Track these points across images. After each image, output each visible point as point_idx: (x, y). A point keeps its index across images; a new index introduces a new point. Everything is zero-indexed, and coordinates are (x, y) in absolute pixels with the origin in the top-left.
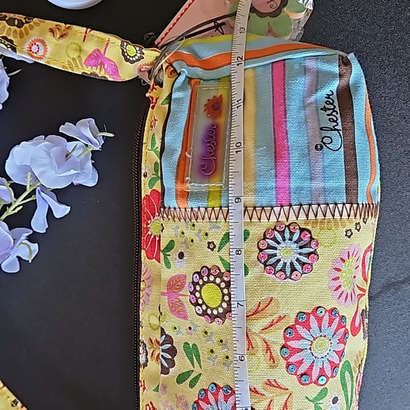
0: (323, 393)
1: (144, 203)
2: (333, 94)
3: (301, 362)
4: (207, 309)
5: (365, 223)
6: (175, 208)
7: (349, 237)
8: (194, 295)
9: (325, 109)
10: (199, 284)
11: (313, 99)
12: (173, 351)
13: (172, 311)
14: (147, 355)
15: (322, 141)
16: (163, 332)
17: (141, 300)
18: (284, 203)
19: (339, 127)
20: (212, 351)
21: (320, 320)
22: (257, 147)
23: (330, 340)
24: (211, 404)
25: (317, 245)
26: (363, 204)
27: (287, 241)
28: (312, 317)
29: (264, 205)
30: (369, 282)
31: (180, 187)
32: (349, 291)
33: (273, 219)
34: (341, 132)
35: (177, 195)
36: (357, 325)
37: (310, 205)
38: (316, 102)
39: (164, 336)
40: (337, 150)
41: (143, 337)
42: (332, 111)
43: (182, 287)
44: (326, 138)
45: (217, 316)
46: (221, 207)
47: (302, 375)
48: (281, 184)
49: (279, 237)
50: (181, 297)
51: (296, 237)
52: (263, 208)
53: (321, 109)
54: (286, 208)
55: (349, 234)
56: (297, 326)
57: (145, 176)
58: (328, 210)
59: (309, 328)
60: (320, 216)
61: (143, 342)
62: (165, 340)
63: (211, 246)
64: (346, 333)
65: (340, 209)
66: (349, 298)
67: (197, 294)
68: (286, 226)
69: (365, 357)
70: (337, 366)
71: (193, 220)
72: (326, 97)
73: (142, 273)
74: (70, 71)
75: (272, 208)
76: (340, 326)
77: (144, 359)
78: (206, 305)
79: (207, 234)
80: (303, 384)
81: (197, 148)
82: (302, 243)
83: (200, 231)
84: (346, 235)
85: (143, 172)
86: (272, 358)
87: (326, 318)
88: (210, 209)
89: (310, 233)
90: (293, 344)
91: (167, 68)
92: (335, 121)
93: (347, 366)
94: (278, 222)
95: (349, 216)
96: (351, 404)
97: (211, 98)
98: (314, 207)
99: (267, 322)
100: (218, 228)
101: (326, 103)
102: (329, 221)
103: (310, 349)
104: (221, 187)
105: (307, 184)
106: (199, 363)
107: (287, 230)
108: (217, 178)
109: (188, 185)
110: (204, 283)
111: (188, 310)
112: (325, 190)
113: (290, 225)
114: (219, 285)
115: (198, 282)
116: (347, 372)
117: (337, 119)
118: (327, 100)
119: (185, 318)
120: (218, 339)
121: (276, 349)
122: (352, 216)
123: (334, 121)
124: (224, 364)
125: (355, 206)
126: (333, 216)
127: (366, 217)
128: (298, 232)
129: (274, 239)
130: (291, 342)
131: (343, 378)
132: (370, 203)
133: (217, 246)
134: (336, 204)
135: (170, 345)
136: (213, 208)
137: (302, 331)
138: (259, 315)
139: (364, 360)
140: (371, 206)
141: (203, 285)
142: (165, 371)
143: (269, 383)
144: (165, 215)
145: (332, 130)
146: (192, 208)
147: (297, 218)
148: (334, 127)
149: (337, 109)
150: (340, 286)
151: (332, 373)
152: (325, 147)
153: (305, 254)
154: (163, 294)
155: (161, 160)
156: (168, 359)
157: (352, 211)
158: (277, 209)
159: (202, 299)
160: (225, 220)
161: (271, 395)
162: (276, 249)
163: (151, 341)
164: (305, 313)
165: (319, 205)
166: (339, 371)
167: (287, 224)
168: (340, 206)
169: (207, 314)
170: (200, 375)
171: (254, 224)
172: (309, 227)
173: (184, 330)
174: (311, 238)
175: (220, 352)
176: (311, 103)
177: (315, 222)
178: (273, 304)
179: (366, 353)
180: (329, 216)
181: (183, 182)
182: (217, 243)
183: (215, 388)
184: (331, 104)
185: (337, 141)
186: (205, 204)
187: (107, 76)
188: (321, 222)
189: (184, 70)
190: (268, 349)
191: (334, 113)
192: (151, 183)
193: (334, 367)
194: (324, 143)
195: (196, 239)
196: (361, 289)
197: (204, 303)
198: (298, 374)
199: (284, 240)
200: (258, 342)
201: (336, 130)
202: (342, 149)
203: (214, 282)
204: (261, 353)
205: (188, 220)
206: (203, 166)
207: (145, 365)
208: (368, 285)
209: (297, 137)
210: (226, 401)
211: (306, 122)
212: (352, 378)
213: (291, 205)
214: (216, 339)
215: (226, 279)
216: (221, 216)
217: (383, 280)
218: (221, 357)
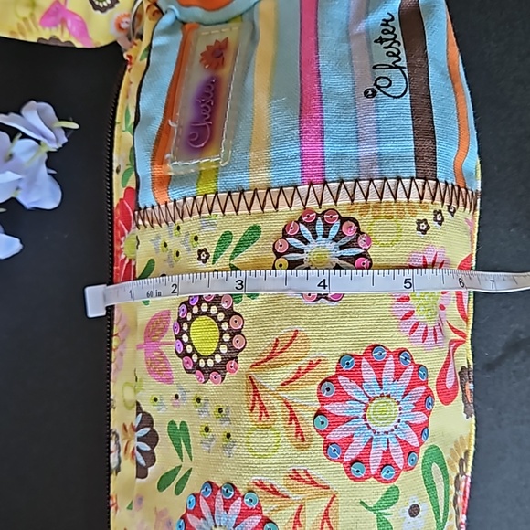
0: (392, 497)
1: (117, 212)
2: (393, 19)
3: (349, 440)
4: (198, 360)
5: (453, 214)
6: (153, 207)
7: (424, 232)
8: (181, 339)
9: (381, 41)
10: (186, 321)
11: (362, 27)
12: (152, 439)
13: (150, 372)
14: (119, 452)
15: (375, 84)
16: (139, 410)
17: (113, 365)
18: (314, 179)
19: (403, 63)
20: (207, 429)
21: (378, 368)
22: (272, 98)
23: (399, 403)
24: (205, 519)
25: (369, 241)
26: (447, 184)
27: (320, 238)
28: (364, 362)
29: (283, 184)
30: (471, 322)
31: (158, 171)
32: (431, 325)
33: (298, 206)
34: (406, 71)
35: (153, 184)
36: (449, 384)
37: (357, 181)
38: (367, 31)
39: (140, 415)
40: (399, 97)
41: (115, 425)
42: (390, 42)
43: (165, 330)
44: (381, 80)
45: (213, 370)
46: (216, 193)
47: (353, 462)
48: (308, 149)
49: (307, 233)
50: (162, 348)
51: (333, 232)
52: (281, 188)
53: (376, 41)
54: (318, 187)
55: (423, 227)
56: (340, 378)
57: (118, 171)
58: (386, 188)
59: (360, 382)
60: (373, 198)
61: (114, 433)
62: (141, 422)
63: (203, 255)
64: (428, 394)
65: (407, 187)
66: (430, 336)
67: (185, 338)
68: (318, 215)
69: (473, 448)
70: (415, 450)
71: (178, 220)
72: (382, 24)
73: (115, 322)
74: (21, 38)
75: (296, 187)
76: (415, 382)
77: (117, 460)
78: (198, 354)
79: (196, 238)
80: (355, 479)
81: (186, 112)
82: (344, 241)
83: (187, 234)
84: (418, 229)
85: (115, 165)
86: (299, 431)
87: (390, 365)
88: (200, 198)
89: (357, 224)
90: (335, 408)
91: (149, 7)
92: (397, 55)
93: (435, 454)
94: (305, 209)
95: (422, 198)
96: (445, 520)
97: (212, 43)
98: (364, 184)
99: (289, 371)
100: (213, 225)
101: (383, 32)
102: (388, 206)
103: (364, 417)
104: (217, 162)
105: (351, 149)
106: (189, 452)
107: (319, 221)
108: (213, 150)
109: (169, 166)
110: (194, 317)
111: (172, 367)
112: (380, 157)
113: (324, 213)
114: (215, 318)
115: (186, 318)
116: (435, 466)
117: (399, 52)
118: (384, 28)
119: (169, 380)
120: (215, 408)
121: (306, 417)
122: (427, 200)
123: (394, 55)
124: (224, 447)
125: (432, 183)
126: (395, 197)
127: (454, 205)
128: (337, 224)
129: (300, 236)
130: (332, 405)
131: (427, 473)
132: (461, 185)
133: (212, 255)
134: (399, 179)
135: (148, 429)
136: (205, 196)
137: (348, 385)
138: (277, 359)
139: (471, 453)
140: (463, 190)
141: (193, 320)
142: (142, 472)
143: (295, 476)
144: (140, 222)
145: (391, 67)
146: (175, 201)
147: (336, 201)
148: (394, 63)
149: (400, 38)
150: (412, 313)
151: (406, 461)
152: (379, 92)
153: (349, 257)
154: (139, 347)
155: (133, 135)
156: (146, 451)
157: (427, 191)
158: (303, 189)
159: (192, 345)
160: (223, 212)
161: (301, 497)
162: (302, 251)
163: (125, 427)
164: (352, 356)
165: (371, 180)
166: (420, 460)
167: (320, 212)
168: (406, 182)
169: (199, 368)
170: (190, 471)
171: (269, 215)
172: (355, 215)
173: (167, 400)
174: (359, 232)
175: (218, 428)
176: (359, 34)
177: (366, 206)
178: (298, 340)
179: (473, 442)
180: (388, 197)
181: (163, 162)
182: (211, 251)
183: (209, 489)
184: (389, 32)
185: (399, 83)
186: (193, 191)
187: (73, 41)
188: (375, 207)
189: (173, 7)
190: (293, 417)
191: (395, 45)
192: (125, 180)
193: (409, 451)
194: (379, 87)
195: (182, 249)
196: (457, 332)
197: (194, 350)
198: (345, 460)
199: (315, 237)
200: (275, 405)
201: (397, 67)
202: (408, 95)
203: (207, 313)
204: (280, 423)
205: (171, 222)
206: (194, 135)
207: (118, 470)
208: (470, 327)
209: (335, 80)
210: (227, 510)
211: (351, 58)
212: (446, 476)
213: (325, 183)
214: (212, 409)
215: (224, 306)
216: (217, 206)
217: (506, 337)
218: (220, 436)
